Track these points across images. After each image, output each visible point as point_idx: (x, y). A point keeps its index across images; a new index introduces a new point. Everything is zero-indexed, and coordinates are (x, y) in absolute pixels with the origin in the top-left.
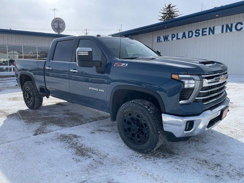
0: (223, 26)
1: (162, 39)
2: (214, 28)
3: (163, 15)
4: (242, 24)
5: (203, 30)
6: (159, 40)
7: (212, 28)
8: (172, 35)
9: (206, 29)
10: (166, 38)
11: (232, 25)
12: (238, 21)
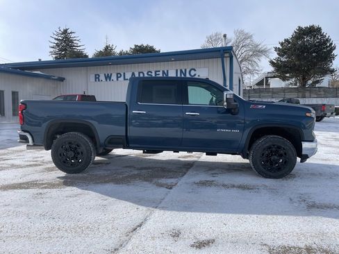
0: (177, 71)
1: (102, 77)
2: (167, 71)
3: (56, 42)
4: (195, 70)
5: (156, 72)
6: (97, 78)
7: (166, 72)
8: (117, 74)
9: (159, 71)
10: (108, 77)
11: (185, 70)
12: (191, 68)
